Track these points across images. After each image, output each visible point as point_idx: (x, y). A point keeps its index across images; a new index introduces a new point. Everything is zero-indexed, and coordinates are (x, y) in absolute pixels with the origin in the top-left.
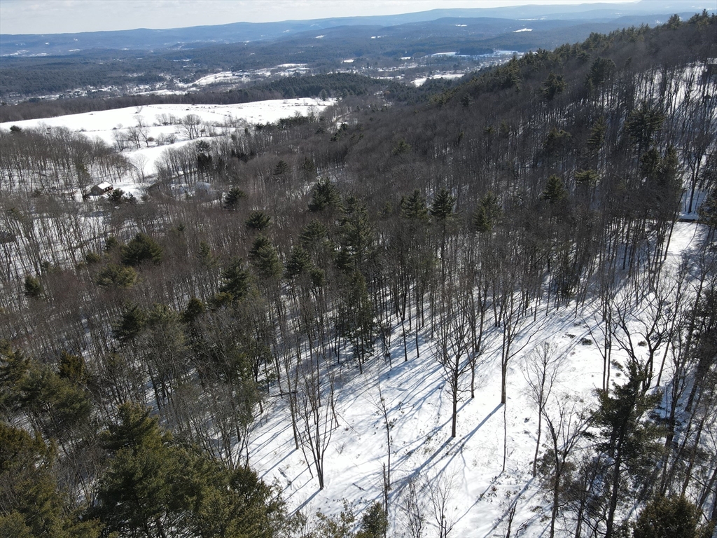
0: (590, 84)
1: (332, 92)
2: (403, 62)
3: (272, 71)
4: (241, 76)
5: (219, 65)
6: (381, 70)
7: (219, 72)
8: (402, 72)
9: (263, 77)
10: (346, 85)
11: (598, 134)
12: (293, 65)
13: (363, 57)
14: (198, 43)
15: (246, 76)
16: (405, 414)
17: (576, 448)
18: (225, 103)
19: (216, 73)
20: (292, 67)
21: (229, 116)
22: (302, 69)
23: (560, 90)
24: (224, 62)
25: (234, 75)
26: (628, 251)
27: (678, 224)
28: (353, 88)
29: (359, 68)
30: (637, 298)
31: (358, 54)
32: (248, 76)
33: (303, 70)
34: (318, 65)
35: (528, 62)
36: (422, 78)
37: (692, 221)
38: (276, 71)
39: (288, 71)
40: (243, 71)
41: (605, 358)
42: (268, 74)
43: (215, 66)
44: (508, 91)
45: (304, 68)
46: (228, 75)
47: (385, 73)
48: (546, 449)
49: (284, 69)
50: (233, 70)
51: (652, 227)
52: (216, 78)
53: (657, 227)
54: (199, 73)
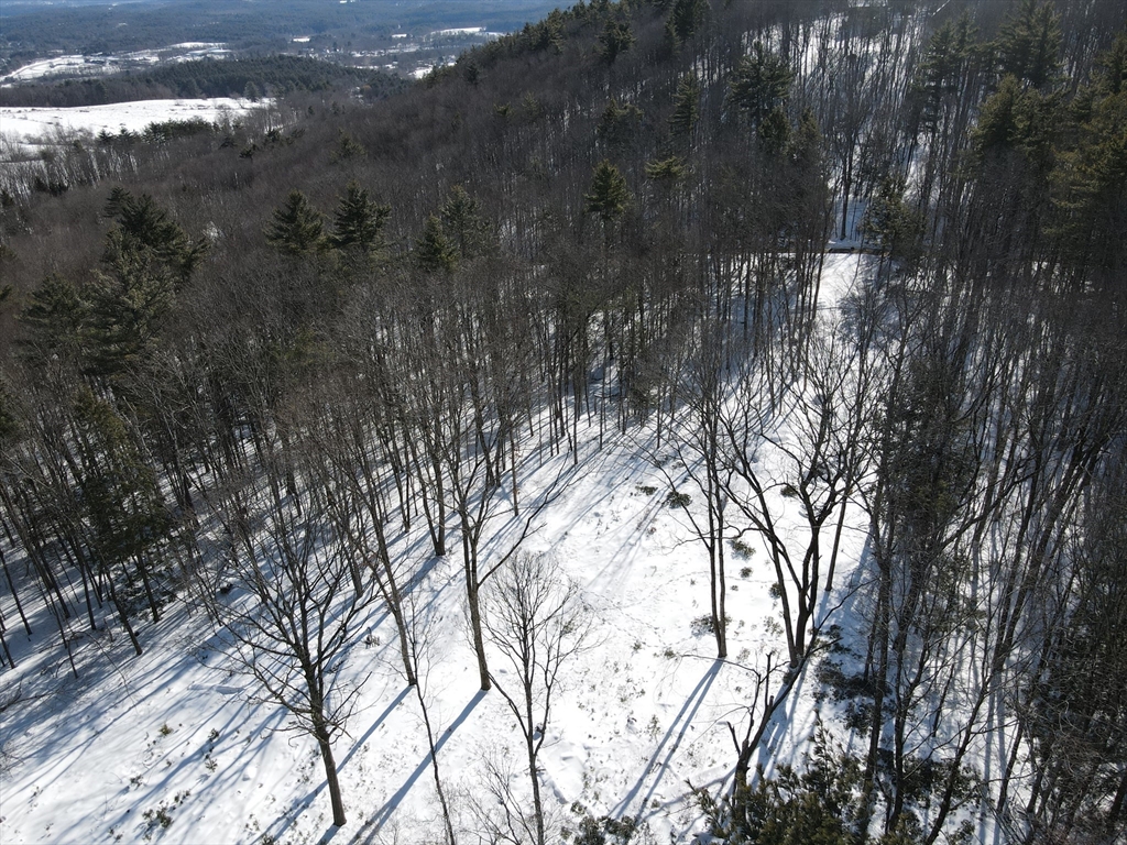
0: (671, 34)
1: (268, 87)
2: (396, 42)
3: (160, 55)
4: (103, 63)
5: (57, 44)
6: (359, 55)
7: (58, 55)
8: (395, 58)
9: (145, 64)
10: (293, 75)
11: (687, 107)
12: (200, 44)
13: (328, 33)
14: (17, 6)
15: (113, 63)
16: (218, 770)
17: (655, 805)
18: (57, 104)
19: (52, 57)
20: (198, 49)
21: (58, 124)
22: (218, 51)
23: (625, 47)
24: (68, 38)
25: (87, 61)
26: (751, 308)
27: (829, 257)
28: (306, 81)
29: (320, 50)
30: (773, 395)
31: (318, 28)
32: (116, 62)
33: (220, 54)
34: (247, 45)
35: (577, 14)
36: (428, 67)
37: (850, 251)
38: (170, 54)
39: (192, 55)
40: (105, 55)
41: (712, 550)
42: (154, 59)
43: (50, 45)
44: (543, 56)
45: (222, 51)
46: (76, 61)
47: (363, 58)
48: (579, 820)
49: (184, 52)
50: (86, 52)
51: (789, 264)
52: (52, 67)
53: (796, 263)
54: (18, 58)
